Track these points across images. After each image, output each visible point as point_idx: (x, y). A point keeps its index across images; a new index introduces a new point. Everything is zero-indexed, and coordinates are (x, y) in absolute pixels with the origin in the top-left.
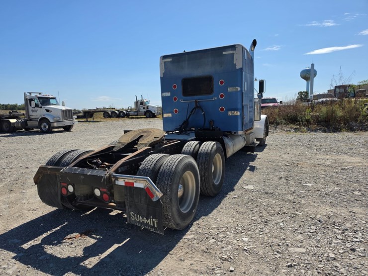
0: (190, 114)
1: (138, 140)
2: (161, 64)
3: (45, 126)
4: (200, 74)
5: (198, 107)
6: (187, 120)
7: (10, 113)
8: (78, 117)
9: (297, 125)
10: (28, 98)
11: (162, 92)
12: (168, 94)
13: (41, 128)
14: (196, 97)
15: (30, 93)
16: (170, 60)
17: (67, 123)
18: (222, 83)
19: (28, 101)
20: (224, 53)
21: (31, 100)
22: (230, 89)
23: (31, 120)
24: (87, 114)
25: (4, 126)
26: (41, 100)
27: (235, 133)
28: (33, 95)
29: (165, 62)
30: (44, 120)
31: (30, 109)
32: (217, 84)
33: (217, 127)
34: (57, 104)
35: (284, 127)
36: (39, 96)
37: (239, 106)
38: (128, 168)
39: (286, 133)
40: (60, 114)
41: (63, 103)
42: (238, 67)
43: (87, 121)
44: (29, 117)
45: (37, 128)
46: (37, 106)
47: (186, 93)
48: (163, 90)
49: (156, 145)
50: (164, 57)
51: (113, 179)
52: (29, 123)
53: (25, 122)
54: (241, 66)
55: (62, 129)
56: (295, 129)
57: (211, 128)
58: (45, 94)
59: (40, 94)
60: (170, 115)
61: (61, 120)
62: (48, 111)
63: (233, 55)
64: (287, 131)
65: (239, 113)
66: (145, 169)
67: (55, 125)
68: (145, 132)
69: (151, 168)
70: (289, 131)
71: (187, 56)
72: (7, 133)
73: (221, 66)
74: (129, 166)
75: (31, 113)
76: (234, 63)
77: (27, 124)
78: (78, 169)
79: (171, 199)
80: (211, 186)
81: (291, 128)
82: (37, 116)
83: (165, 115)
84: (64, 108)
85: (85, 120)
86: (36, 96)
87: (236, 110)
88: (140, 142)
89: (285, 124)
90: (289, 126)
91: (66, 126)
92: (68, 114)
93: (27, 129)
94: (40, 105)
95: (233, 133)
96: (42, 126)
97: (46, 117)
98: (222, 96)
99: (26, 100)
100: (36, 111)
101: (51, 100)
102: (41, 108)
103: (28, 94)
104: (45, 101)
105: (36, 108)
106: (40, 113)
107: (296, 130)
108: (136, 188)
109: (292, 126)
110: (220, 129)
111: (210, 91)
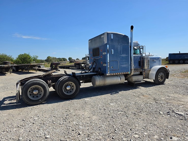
0: (93, 65)
2: (89, 43)
4: (96, 47)
5: (95, 61)
7: (83, 62)
12: (90, 56)
14: (96, 57)
21: (87, 57)
32: (100, 51)
47: (93, 55)
50: (89, 40)
53: (85, 66)
71: (93, 39)
73: (101, 43)
76: (104, 41)
83: (90, 65)
87: (105, 63)
111: (99, 54)
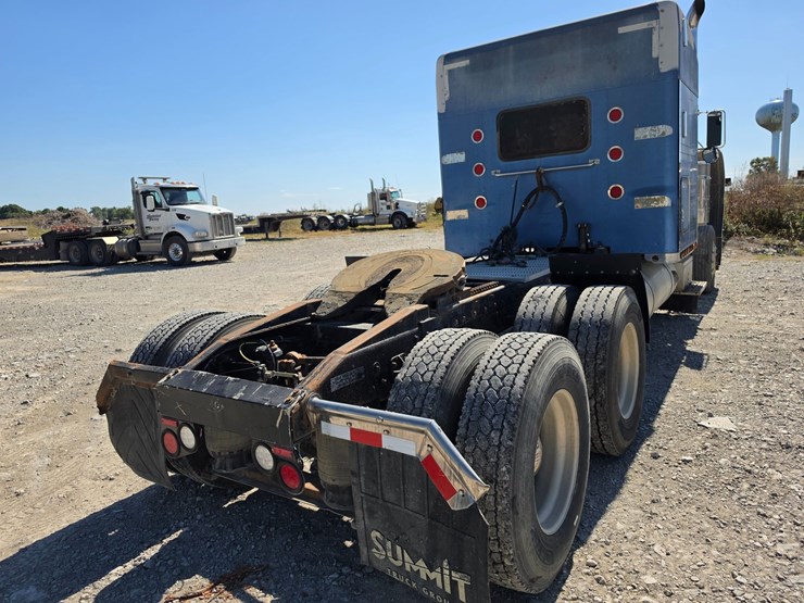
0: (523, 209)
1: (385, 282)
2: (439, 77)
3: (176, 251)
5: (545, 187)
6: (514, 225)
7: (105, 223)
8: (247, 231)
9: (782, 236)
10: (140, 189)
11: (443, 153)
12: (460, 158)
13: (167, 256)
14: (538, 161)
15: (144, 179)
16: (464, 63)
17: (222, 243)
18: (615, 116)
19: (141, 196)
20: (621, 30)
21: (146, 193)
22: (642, 133)
23: (147, 238)
24: (266, 224)
25: (94, 253)
26: (168, 194)
27: (656, 258)
28: (150, 183)
29: (451, 72)
30: (174, 236)
31: (145, 212)
32: (600, 121)
33: (600, 243)
34: (202, 202)
35: (746, 243)
36: (162, 184)
37: (669, 181)
38: (359, 375)
39: (752, 259)
40: (207, 224)
41: (214, 198)
42: (664, 68)
43: (267, 239)
44: (143, 233)
45: (160, 255)
46: (158, 206)
47: (510, 149)
48: (446, 148)
49: (441, 300)
50: (449, 58)
51: (313, 417)
52: (144, 245)
53: (135, 244)
54: (675, 65)
55: (213, 258)
56: (779, 246)
57: (583, 246)
58: (175, 180)
59: (165, 179)
60: (464, 214)
61: (210, 237)
62: (181, 217)
63: (649, 33)
64: (756, 252)
65: (667, 202)
66: (414, 383)
67: (198, 247)
68: (404, 259)
69: (437, 380)
70: (763, 252)
71: (511, 47)
72: (99, 266)
73: (615, 68)
74: (362, 369)
75: (147, 223)
76: (654, 55)
77: (138, 248)
78: (206, 379)
79: (514, 498)
80: (616, 427)
81: (767, 245)
82: (159, 228)
83: (451, 215)
84: (215, 210)
85: (264, 236)
86: (157, 186)
87: (661, 191)
88: (393, 288)
89: (749, 234)
90: (762, 241)
91: (222, 250)
92: (224, 222)
93: (140, 258)
94: (164, 204)
95: (649, 257)
96: (171, 252)
97: (177, 230)
98: (615, 154)
99: (135, 193)
100: (156, 218)
101: (188, 193)
102: (168, 210)
103: (140, 181)
104: (176, 195)
105: (157, 212)
106: (165, 222)
107: (781, 249)
108: (390, 453)
109: (767, 238)
110: (608, 248)
111: (580, 141)
